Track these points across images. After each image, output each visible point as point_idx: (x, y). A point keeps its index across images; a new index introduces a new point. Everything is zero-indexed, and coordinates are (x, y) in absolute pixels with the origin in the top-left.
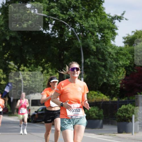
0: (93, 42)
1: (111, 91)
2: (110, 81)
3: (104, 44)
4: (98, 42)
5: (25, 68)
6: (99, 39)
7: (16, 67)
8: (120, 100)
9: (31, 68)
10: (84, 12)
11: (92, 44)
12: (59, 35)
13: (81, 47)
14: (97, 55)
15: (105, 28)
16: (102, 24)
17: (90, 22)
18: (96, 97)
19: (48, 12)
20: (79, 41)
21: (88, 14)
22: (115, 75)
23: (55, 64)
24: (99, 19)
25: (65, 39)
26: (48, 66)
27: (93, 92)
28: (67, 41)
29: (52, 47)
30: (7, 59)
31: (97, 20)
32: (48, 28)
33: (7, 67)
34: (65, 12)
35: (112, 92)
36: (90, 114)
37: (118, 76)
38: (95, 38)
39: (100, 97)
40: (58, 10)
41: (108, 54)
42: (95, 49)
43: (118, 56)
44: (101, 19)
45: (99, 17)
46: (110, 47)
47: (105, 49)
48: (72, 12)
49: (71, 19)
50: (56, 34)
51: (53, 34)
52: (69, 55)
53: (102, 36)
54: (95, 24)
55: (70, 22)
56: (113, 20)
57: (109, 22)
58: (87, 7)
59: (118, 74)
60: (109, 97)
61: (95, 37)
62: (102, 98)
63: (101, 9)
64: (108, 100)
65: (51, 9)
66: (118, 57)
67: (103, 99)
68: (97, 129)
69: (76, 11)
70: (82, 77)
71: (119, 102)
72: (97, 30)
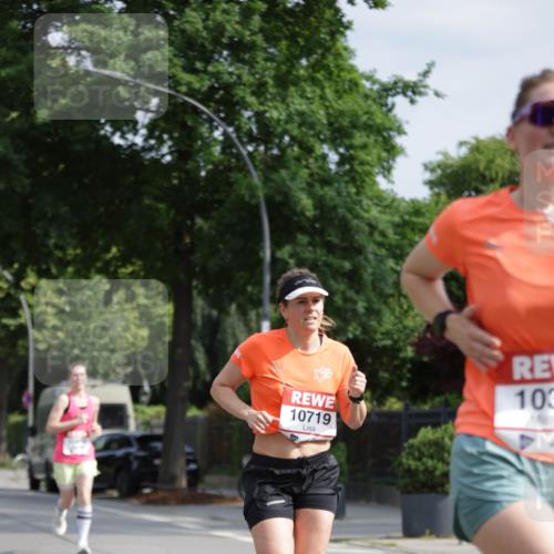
0: (309, 180)
1: (377, 372)
2: (376, 332)
3: (353, 190)
4: (326, 181)
6: (333, 172)
7: (7, 275)
8: (414, 408)
10: (274, 64)
12: (176, 154)
13: (262, 200)
14: (322, 232)
15: (354, 126)
16: (342, 113)
17: (293, 103)
20: (251, 176)
21: (290, 73)
22: (393, 310)
23: (159, 264)
24: (329, 93)
25: (200, 172)
26: (132, 273)
28: (206, 176)
29: (147, 201)
31: (323, 97)
32: (130, 128)
34: (199, 65)
35: (384, 375)
37: (405, 314)
38: (317, 165)
40: (175, 56)
41: (367, 229)
43: (404, 236)
44: (337, 92)
45: (330, 87)
46: (376, 201)
47: (355, 209)
48: (224, 65)
49: (221, 92)
50: (165, 150)
51: (151, 149)
52: (214, 233)
53: (343, 160)
54: (313, 112)
55: (218, 102)
56: (388, 95)
57: (370, 102)
58: (284, 47)
59: (405, 306)
61: (316, 160)
63: (338, 55)
66: (405, 242)
69: (243, 61)
70: (265, 317)
71: (410, 416)
72: (325, 135)
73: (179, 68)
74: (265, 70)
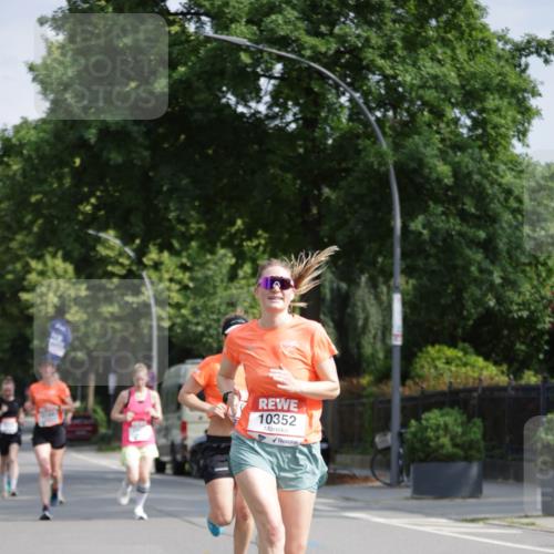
0: (440, 146)
1: (513, 344)
2: (511, 303)
3: (486, 156)
4: (459, 146)
5: (166, 255)
6: (466, 136)
7: (128, 250)
9: (189, 257)
10: (403, 25)
11: (436, 156)
12: (301, 122)
13: (391, 168)
14: (454, 200)
15: (487, 88)
16: (474, 75)
17: (424, 67)
18: (453, 369)
19: (255, 28)
20: (381, 146)
21: (418, 34)
22: (531, 279)
23: (286, 236)
24: (461, 54)
25: (326, 139)
26: (257, 247)
27: (439, 351)
28: (332, 145)
29: (272, 171)
30: (92, 220)
31: (454, 58)
32: (253, 95)
33: (92, 254)
34: (323, 29)
35: (520, 347)
36: (430, 439)
37: (543, 283)
38: (449, 129)
39: (469, 368)
40: (298, 19)
41: (502, 197)
42: (447, 177)
44: (469, 52)
45: (461, 47)
46: (510, 166)
47: (489, 175)
48: (350, 28)
49: (347, 56)
50: (290, 117)
51: (274, 117)
52: (341, 204)
53: (476, 123)
54: (445, 75)
55: (342, 66)
56: (521, 55)
57: (502, 63)
58: (412, 7)
59: (544, 275)
60: (505, 367)
61: (448, 125)
62: (476, 375)
63: (469, 14)
64: (503, 380)
65: (268, 15)
67: (483, 378)
68: (459, 501)
69: (370, 24)
70: (397, 289)
71: (548, 389)
72: (456, 99)
73: (302, 32)
74: (393, 32)
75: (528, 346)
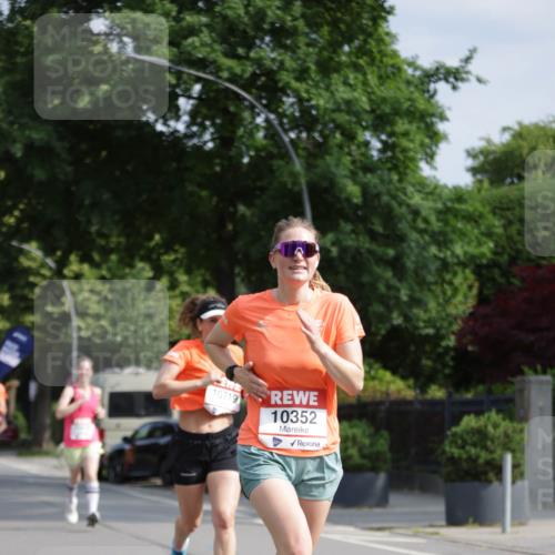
0: (352, 167)
1: (419, 359)
2: (418, 320)
3: (395, 177)
4: (369, 168)
5: (86, 267)
6: (376, 158)
7: (50, 262)
8: (457, 397)
9: (109, 270)
10: (317, 50)
11: (346, 177)
12: (218, 141)
13: (304, 188)
14: (364, 220)
15: (396, 112)
16: (384, 100)
17: (337, 91)
19: (175, 50)
21: (331, 59)
22: (437, 297)
23: (203, 252)
25: (242, 158)
26: (174, 261)
28: (249, 163)
29: (190, 188)
30: (16, 232)
31: (365, 83)
32: (173, 114)
33: (15, 265)
34: (241, 51)
35: (426, 362)
37: (448, 301)
38: (359, 152)
39: (376, 382)
40: (214, 41)
41: (410, 217)
42: (356, 197)
43: (446, 223)
44: (380, 77)
45: (373, 72)
46: (418, 187)
47: (398, 196)
48: (266, 51)
49: (263, 79)
50: (207, 136)
51: (193, 135)
52: (256, 220)
53: (386, 146)
54: (357, 100)
55: (258, 88)
56: (430, 81)
57: (412, 89)
58: (326, 33)
59: (449, 293)
60: (411, 382)
61: (359, 147)
62: (384, 389)
63: (380, 41)
64: (409, 394)
65: (186, 38)
66: (448, 229)
67: (391, 391)
68: (365, 510)
69: (286, 47)
71: (453, 403)
72: (366, 122)
73: (219, 54)
75: (435, 361)
